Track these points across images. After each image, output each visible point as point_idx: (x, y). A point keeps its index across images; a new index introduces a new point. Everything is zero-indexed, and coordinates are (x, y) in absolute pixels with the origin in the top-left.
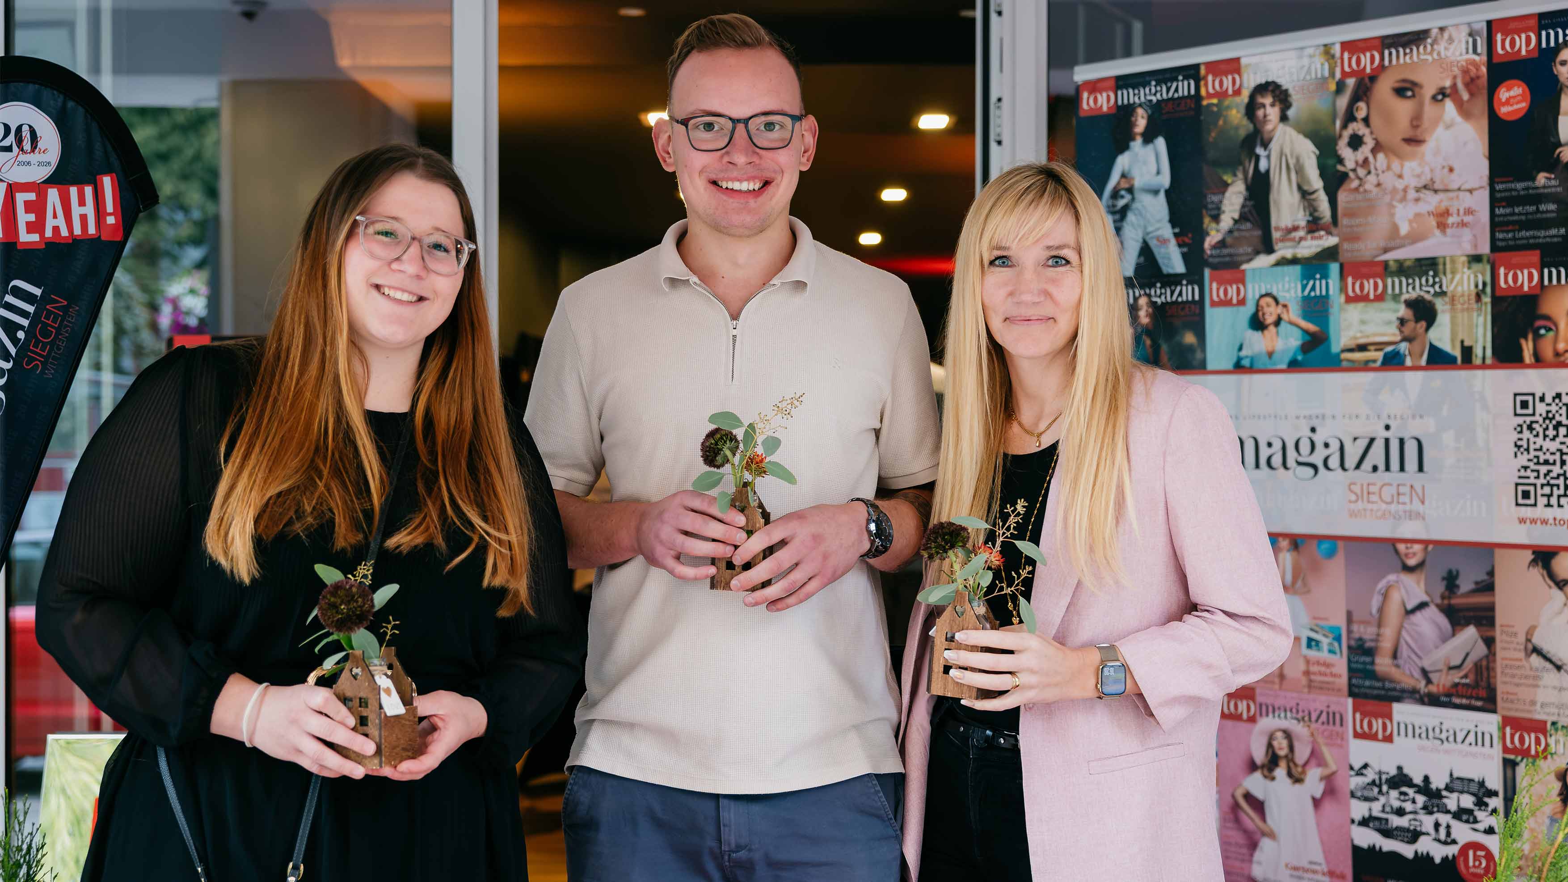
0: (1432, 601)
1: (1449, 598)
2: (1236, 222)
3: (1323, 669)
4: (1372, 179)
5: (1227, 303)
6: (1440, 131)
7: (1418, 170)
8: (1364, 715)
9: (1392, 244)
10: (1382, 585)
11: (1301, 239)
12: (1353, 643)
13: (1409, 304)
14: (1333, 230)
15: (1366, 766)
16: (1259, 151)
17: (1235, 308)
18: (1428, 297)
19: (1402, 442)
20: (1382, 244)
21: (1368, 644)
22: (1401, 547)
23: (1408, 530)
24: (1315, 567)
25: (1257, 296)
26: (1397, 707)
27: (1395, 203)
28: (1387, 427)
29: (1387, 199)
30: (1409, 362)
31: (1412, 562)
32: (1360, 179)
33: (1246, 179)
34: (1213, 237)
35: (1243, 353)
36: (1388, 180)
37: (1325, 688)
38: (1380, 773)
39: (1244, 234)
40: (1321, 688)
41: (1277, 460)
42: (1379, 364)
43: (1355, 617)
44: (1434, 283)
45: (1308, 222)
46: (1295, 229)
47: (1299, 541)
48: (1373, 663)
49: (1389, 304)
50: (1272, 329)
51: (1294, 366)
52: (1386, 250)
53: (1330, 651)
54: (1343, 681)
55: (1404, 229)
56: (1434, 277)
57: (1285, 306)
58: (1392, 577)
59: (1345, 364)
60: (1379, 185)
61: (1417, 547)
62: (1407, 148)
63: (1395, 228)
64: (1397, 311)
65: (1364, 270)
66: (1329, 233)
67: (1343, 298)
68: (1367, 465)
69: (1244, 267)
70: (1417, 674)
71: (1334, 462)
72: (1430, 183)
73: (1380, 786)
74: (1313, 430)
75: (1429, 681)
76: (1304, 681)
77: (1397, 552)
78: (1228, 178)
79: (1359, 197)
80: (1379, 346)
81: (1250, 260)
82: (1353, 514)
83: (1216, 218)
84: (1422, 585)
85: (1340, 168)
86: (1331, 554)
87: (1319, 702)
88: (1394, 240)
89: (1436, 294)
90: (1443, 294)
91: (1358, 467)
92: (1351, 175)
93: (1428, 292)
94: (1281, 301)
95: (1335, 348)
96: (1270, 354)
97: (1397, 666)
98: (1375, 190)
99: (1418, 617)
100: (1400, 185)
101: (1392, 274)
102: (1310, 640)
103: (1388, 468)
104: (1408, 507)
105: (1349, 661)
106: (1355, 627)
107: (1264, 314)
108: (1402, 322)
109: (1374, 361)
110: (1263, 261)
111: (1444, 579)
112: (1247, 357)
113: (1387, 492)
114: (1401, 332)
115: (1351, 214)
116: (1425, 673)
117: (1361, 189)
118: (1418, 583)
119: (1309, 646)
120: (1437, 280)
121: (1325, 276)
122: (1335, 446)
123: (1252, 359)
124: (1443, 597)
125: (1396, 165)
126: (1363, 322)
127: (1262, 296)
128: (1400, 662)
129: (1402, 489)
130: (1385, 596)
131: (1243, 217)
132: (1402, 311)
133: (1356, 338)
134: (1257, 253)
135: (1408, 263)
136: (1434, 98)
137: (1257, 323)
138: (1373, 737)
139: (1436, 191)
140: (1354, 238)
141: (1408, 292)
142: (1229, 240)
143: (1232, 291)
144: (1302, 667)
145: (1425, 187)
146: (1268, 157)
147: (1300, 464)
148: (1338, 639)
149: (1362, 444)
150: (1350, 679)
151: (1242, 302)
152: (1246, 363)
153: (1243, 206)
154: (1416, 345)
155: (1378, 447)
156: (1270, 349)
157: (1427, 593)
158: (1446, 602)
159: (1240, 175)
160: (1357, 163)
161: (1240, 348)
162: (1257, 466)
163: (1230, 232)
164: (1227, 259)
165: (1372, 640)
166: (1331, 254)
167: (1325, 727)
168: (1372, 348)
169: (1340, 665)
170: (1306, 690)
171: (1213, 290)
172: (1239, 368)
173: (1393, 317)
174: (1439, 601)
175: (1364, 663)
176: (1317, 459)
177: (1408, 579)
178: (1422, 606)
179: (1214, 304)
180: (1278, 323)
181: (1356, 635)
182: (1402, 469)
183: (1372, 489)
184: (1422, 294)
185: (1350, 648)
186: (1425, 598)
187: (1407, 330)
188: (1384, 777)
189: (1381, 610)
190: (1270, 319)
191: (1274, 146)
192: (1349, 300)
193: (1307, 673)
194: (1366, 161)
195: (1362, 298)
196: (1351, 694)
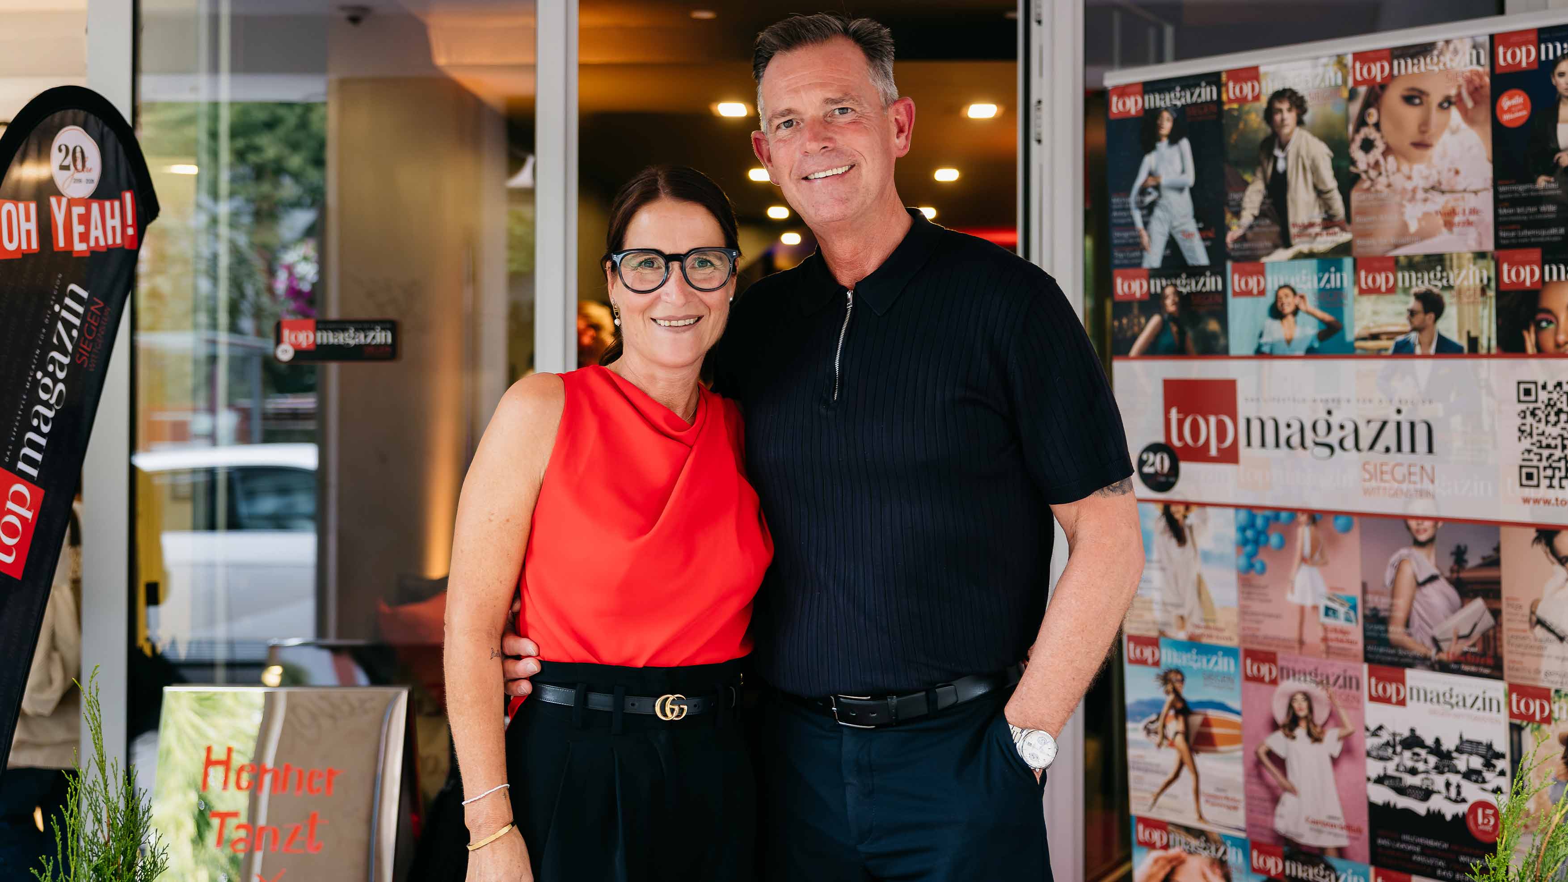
0: (1442, 574)
1: (1458, 572)
2: (1256, 218)
3: (1340, 636)
4: (1382, 181)
5: (1248, 293)
6: (1446, 137)
7: (1426, 172)
8: (1379, 679)
9: (1403, 241)
10: (1395, 558)
11: (1317, 235)
12: (1368, 612)
13: (1419, 297)
14: (1348, 227)
15: (1380, 728)
16: (1278, 152)
17: (1255, 299)
18: (1436, 290)
19: (1412, 425)
20: (1393, 240)
21: (1383, 614)
22: (1413, 524)
23: (1419, 507)
24: (1332, 540)
25: (1276, 287)
26: (1409, 673)
27: (1405, 203)
28: (1399, 411)
29: (1397, 198)
30: (1418, 350)
31: (1423, 537)
32: (1372, 180)
33: (1265, 178)
34: (1235, 232)
35: (1264, 340)
36: (1398, 181)
37: (1342, 654)
38: (1394, 735)
39: (1264, 229)
40: (1339, 654)
41: (1296, 440)
42: (1390, 352)
43: (1370, 588)
44: (1442, 278)
45: (1324, 219)
46: (1311, 225)
47: (1317, 516)
48: (1386, 631)
49: (1400, 297)
50: (1290, 318)
51: (1311, 353)
52: (1397, 246)
53: (1348, 620)
54: (1359, 647)
55: (1413, 227)
56: (1441, 272)
57: (1302, 297)
58: (1404, 552)
59: (1359, 352)
60: (1389, 186)
61: (1428, 524)
62: (1417, 152)
63: (1405, 226)
64: (1407, 303)
65: (1377, 265)
66: (1343, 229)
67: (1356, 291)
68: (1380, 446)
69: (1264, 260)
70: (1428, 643)
71: (1349, 443)
72: (1437, 185)
73: (1394, 747)
74: (1329, 413)
75: (1439, 649)
76: (1322, 647)
77: (1408, 528)
78: (1248, 177)
79: (1371, 196)
80: (1391, 335)
81: (1268, 254)
82: (1366, 492)
83: (1237, 214)
84: (1433, 557)
85: (1352, 169)
86: (1347, 529)
87: (1336, 667)
88: (1404, 236)
89: (1444, 288)
90: (1450, 287)
91: (1372, 447)
92: (1364, 176)
93: (1436, 286)
94: (1299, 292)
95: (1349, 337)
96: (1289, 342)
97: (1410, 635)
98: (1386, 191)
99: (1429, 589)
100: (1409, 185)
101: (1403, 269)
102: (1327, 609)
103: (1399, 449)
104: (1419, 486)
105: (1365, 630)
106: (1370, 597)
107: (1282, 304)
108: (1412, 313)
109: (1386, 349)
110: (1282, 255)
111: (1452, 554)
112: (1266, 344)
113: (1400, 472)
114: (1411, 322)
115: (1363, 212)
116: (1435, 642)
117: (1373, 189)
118: (1429, 557)
119: (1327, 614)
120: (1445, 274)
121: (1339, 269)
122: (1350, 428)
123: (1272, 346)
124: (1452, 571)
125: (1405, 167)
126: (1375, 313)
127: (1281, 288)
128: (1412, 630)
129: (1413, 469)
130: (1398, 568)
131: (1263, 214)
132: (1412, 303)
133: (1369, 328)
134: (1276, 247)
135: (1416, 259)
136: (1440, 105)
137: (1276, 313)
138: (1388, 701)
139: (1443, 192)
140: (1365, 234)
141: (1417, 285)
142: (1250, 235)
143: (1253, 282)
144: (1320, 634)
145: (1433, 188)
146: (1286, 158)
147: (1317, 444)
148: (1354, 608)
149: (1376, 426)
150: (1365, 646)
151: (1262, 293)
152: (1266, 349)
153: (1263, 203)
154: (1426, 335)
155: (1390, 429)
156: (1288, 337)
157: (1437, 567)
158: (1455, 575)
159: (1259, 175)
160: (1368, 165)
161: (1261, 336)
162: (1277, 445)
163: (1251, 227)
164: (1248, 253)
165: (1386, 610)
166: (1344, 249)
167: (1342, 690)
168: (1384, 337)
169: (1356, 632)
170: (1324, 656)
171: (1235, 281)
172: (1260, 354)
173: (1404, 309)
174: (1448, 574)
175: (1379, 631)
176: (1333, 439)
177: (1419, 554)
178: (1433, 579)
179: (1235, 294)
180: (1296, 312)
181: (1371, 605)
182: (1413, 450)
183: (1385, 468)
184: (1431, 287)
185: (1365, 617)
186: (1435, 571)
187: (1418, 320)
188: (1398, 739)
189: (1394, 582)
190: (1288, 309)
191: (1291, 148)
192: (1362, 292)
193: (1325, 640)
194: (1377, 163)
195: (1374, 291)
196: (1367, 660)
